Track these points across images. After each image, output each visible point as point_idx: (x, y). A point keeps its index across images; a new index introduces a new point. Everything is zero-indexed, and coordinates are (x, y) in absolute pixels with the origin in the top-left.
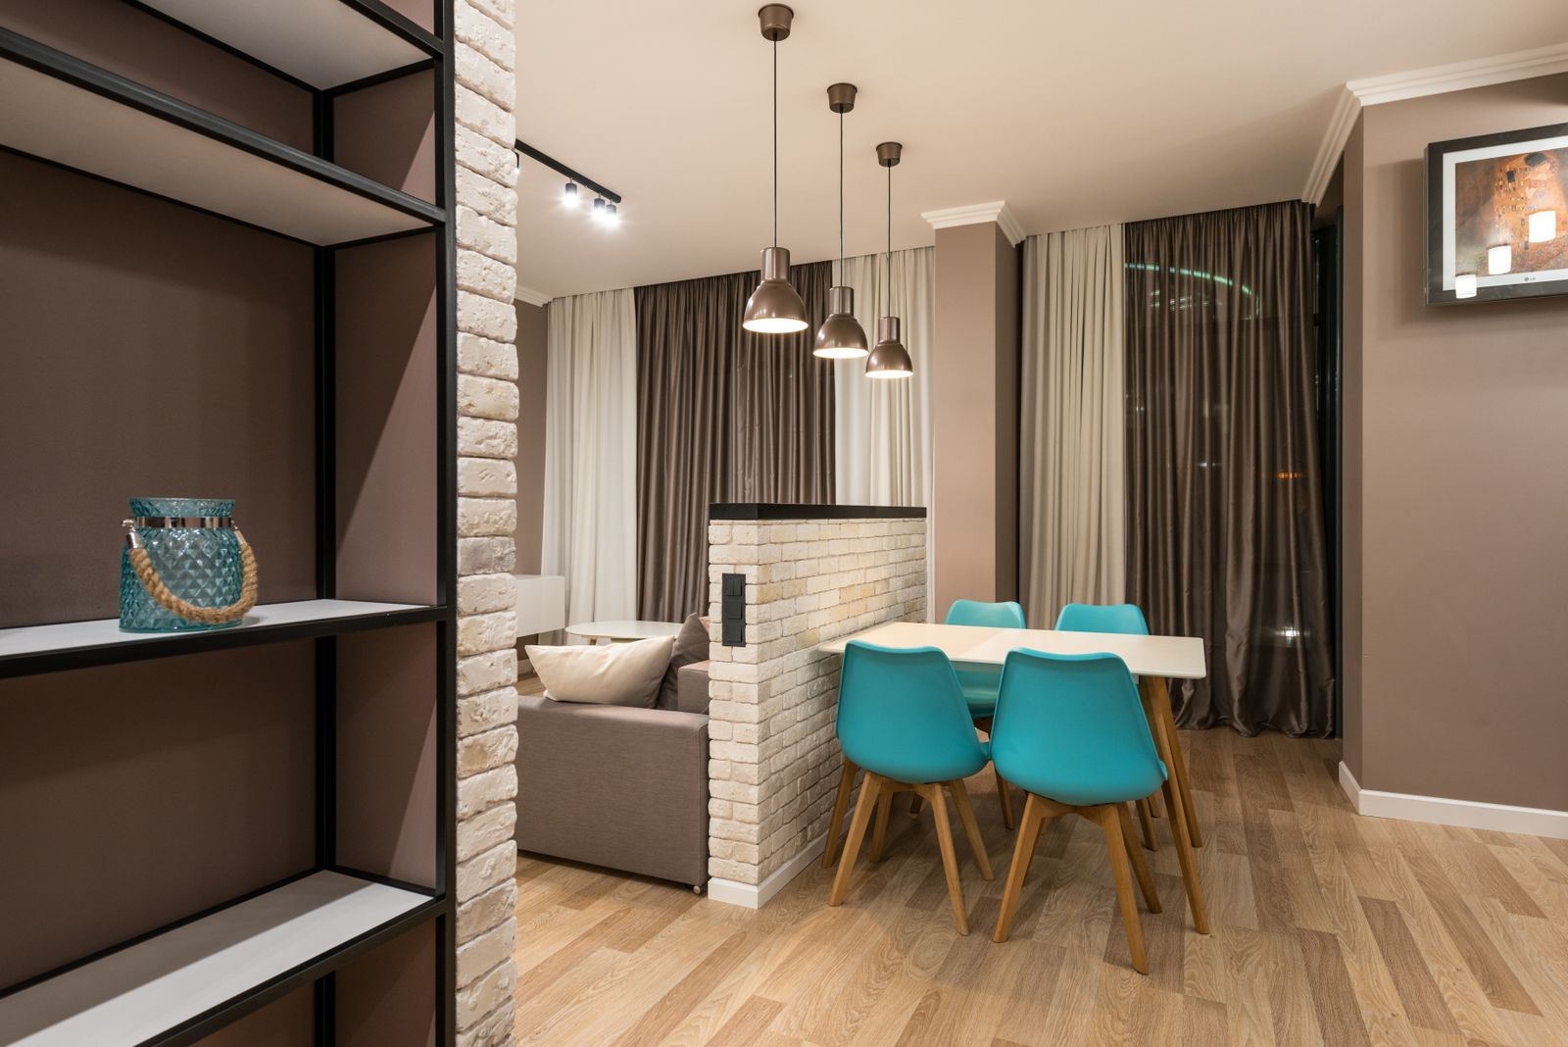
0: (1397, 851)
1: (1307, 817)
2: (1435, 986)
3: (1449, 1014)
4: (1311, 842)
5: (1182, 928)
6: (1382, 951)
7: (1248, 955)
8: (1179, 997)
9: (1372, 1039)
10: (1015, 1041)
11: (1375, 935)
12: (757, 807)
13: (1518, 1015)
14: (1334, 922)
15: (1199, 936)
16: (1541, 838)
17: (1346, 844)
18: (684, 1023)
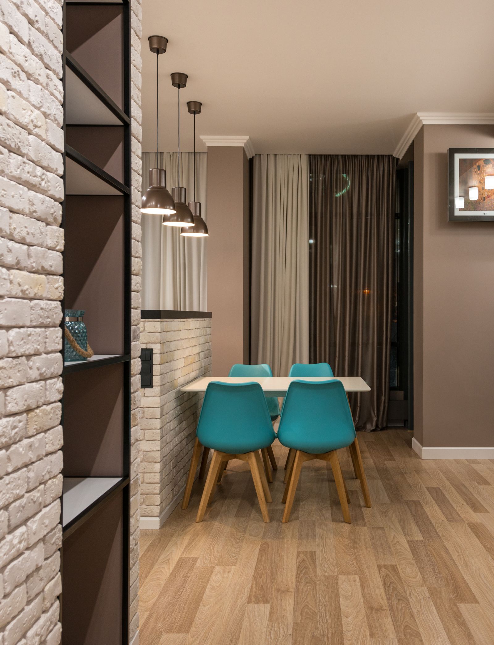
0: (438, 471)
1: (401, 462)
2: (455, 510)
3: (461, 517)
4: (405, 471)
5: (360, 507)
6: (437, 503)
7: (388, 512)
8: (365, 528)
9: (436, 528)
10: (306, 551)
11: (433, 498)
12: (159, 474)
13: (482, 514)
14: (418, 497)
15: (367, 508)
16: (490, 460)
17: (418, 470)
18: (153, 571)
